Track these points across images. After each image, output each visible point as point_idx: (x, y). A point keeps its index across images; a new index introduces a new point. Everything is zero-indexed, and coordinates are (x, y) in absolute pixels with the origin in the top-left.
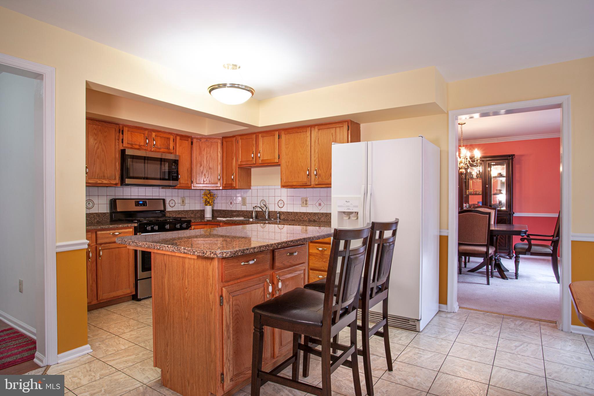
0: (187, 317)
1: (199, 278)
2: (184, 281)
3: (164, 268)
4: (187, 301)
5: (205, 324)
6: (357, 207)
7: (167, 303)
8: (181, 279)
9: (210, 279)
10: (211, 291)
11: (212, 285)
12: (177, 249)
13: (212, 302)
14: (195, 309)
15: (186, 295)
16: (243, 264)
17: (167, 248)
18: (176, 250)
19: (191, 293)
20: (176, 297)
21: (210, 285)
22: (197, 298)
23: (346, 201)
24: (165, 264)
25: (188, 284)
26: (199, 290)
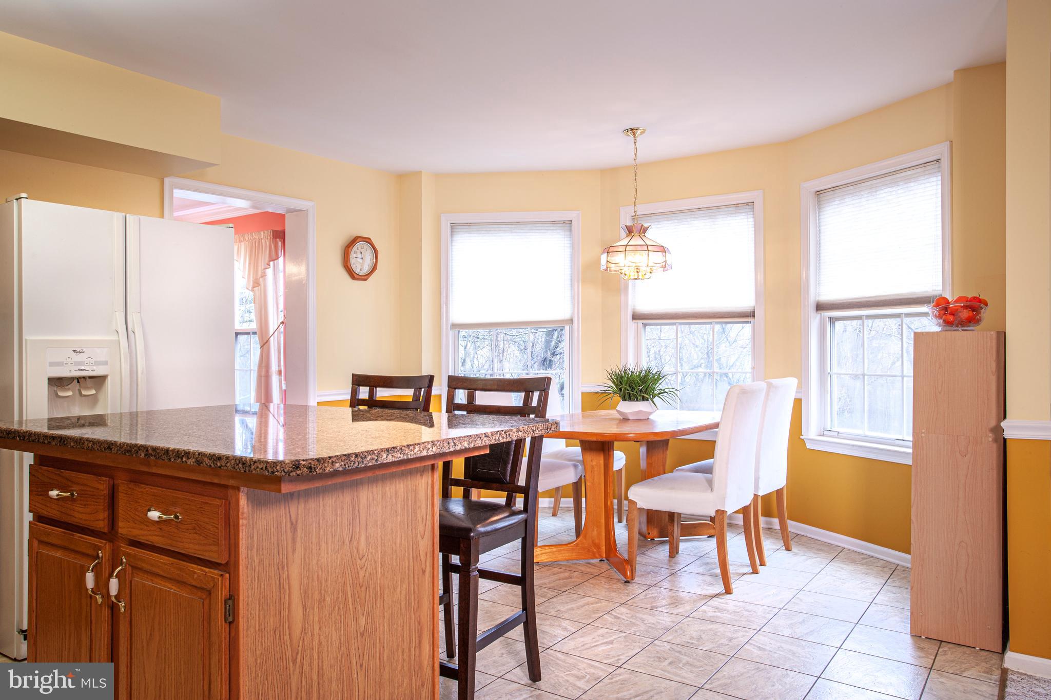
0: (362, 629)
1: (397, 516)
2: (355, 543)
3: (290, 534)
4: (363, 589)
5: (410, 614)
6: (106, 363)
7: (297, 632)
8: (347, 542)
9: (420, 507)
10: (422, 532)
11: (424, 518)
13: (425, 554)
14: (386, 596)
15: (361, 574)
19: (376, 562)
20: (328, 599)
21: (420, 520)
22: (390, 567)
23: (75, 351)
24: (292, 524)
25: (368, 544)
26: (396, 544)
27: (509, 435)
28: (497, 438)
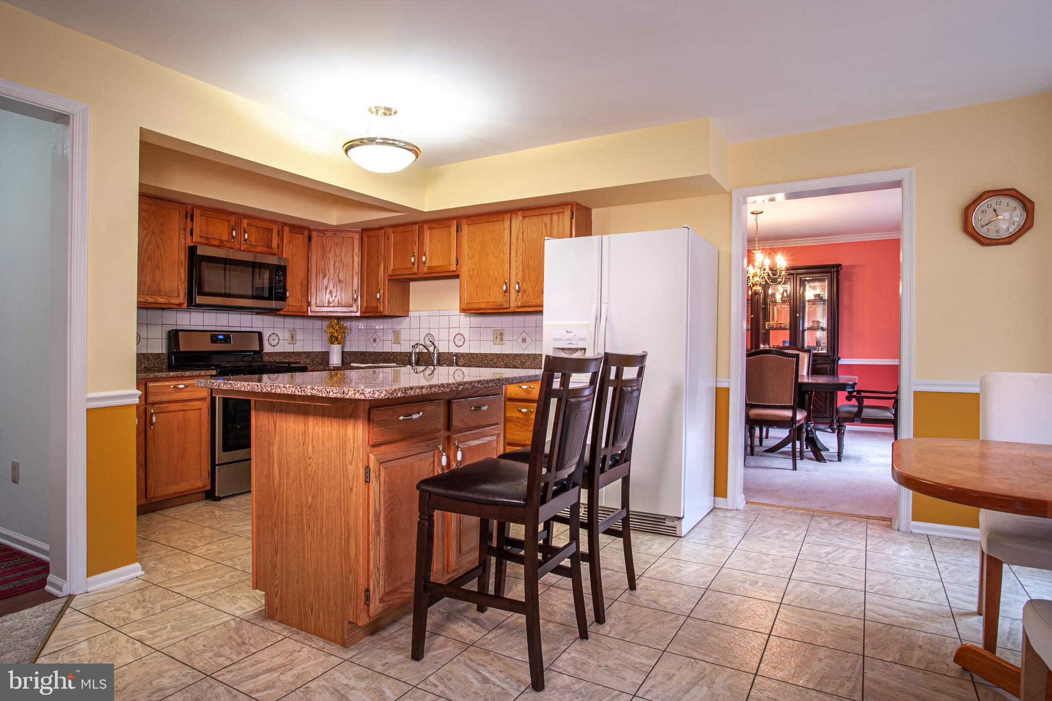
0: (310, 504)
1: (332, 440)
2: (306, 447)
3: (273, 428)
4: (310, 479)
5: (341, 514)
6: (584, 340)
7: (276, 484)
8: (301, 444)
9: (349, 440)
10: (351, 460)
11: (352, 449)
12: (300, 390)
13: (352, 477)
14: (324, 491)
15: (310, 468)
16: (401, 418)
17: (284, 389)
18: (298, 391)
19: (318, 465)
20: (291, 474)
21: (349, 450)
22: (327, 473)
23: (567, 331)
24: (274, 422)
25: (313, 451)
26: (331, 459)
27: (304, 390)
28: (293, 391)
